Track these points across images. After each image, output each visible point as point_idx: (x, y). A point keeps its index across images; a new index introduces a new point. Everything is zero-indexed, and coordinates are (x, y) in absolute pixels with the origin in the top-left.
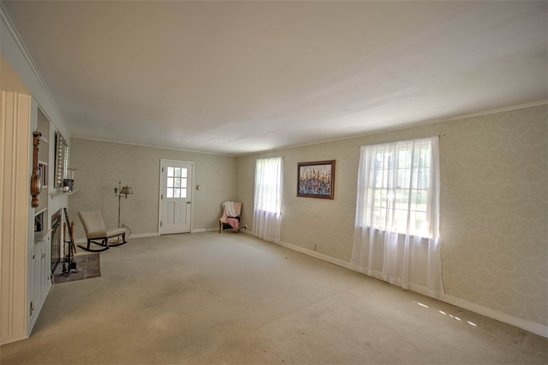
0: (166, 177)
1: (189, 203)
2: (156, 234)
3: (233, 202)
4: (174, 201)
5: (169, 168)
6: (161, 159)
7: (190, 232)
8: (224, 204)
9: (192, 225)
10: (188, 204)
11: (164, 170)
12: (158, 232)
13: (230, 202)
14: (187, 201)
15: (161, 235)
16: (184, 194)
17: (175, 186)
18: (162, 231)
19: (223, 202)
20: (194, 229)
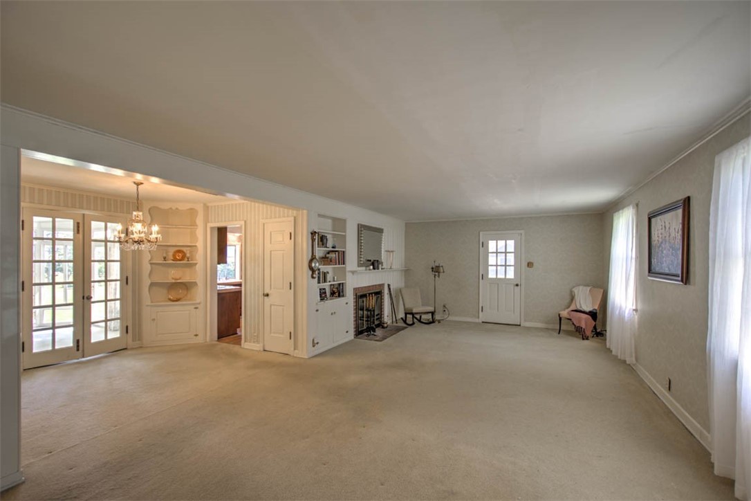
0: (487, 253)
1: (517, 285)
2: (477, 320)
3: (589, 288)
4: (497, 281)
5: (490, 242)
6: (481, 233)
7: (520, 325)
8: (573, 289)
9: (522, 317)
10: (516, 287)
11: (485, 245)
12: (478, 317)
13: (585, 288)
14: (515, 283)
15: (483, 322)
16: (511, 274)
17: (499, 264)
18: (483, 317)
19: (574, 287)
20: (525, 321)
